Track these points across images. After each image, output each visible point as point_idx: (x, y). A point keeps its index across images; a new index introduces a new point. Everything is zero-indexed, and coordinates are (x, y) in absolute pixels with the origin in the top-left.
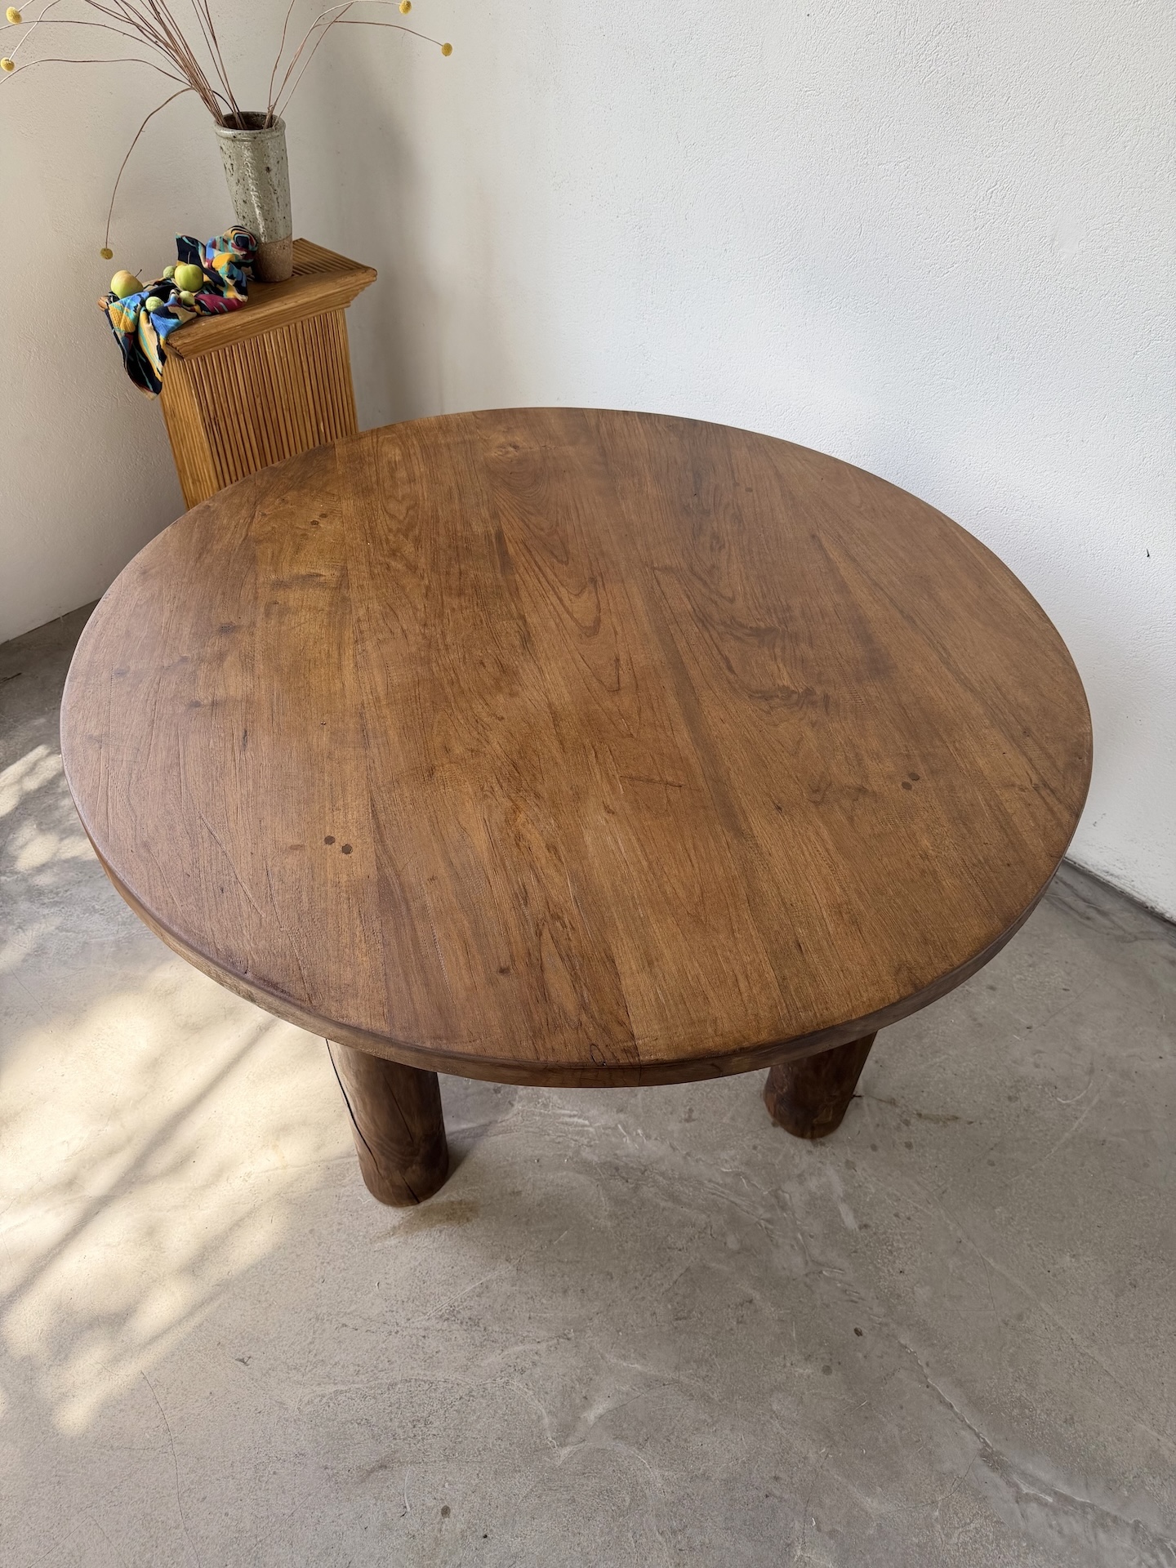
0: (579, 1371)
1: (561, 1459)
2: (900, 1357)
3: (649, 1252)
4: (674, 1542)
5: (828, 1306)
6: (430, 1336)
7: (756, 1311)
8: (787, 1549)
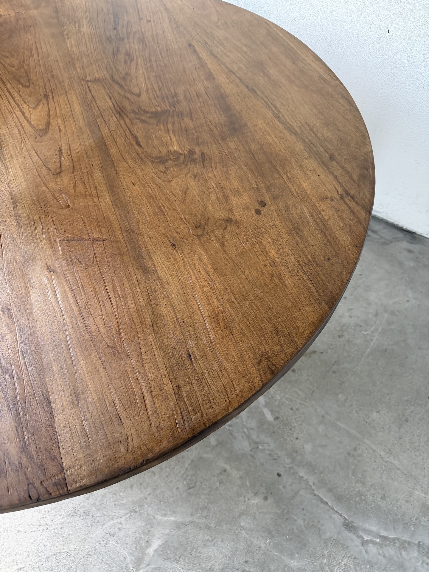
0: (142, 528)
2: (300, 483)
6: (64, 527)
7: (228, 475)
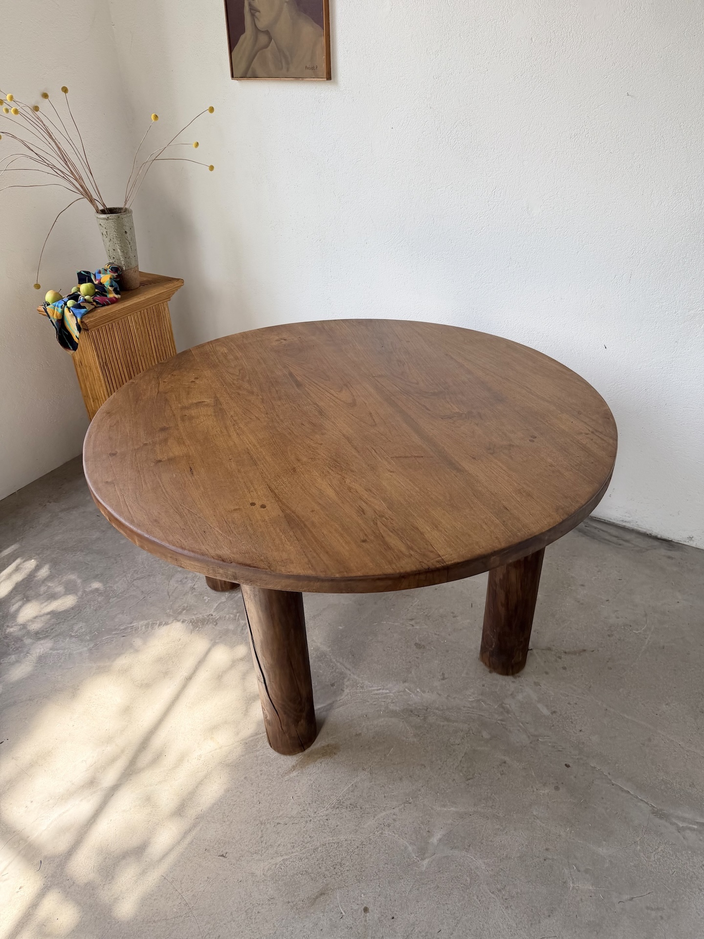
0: (421, 818)
1: (425, 866)
2: (593, 773)
3: (442, 749)
4: (501, 896)
5: (547, 756)
7: (509, 767)
8: (565, 885)
